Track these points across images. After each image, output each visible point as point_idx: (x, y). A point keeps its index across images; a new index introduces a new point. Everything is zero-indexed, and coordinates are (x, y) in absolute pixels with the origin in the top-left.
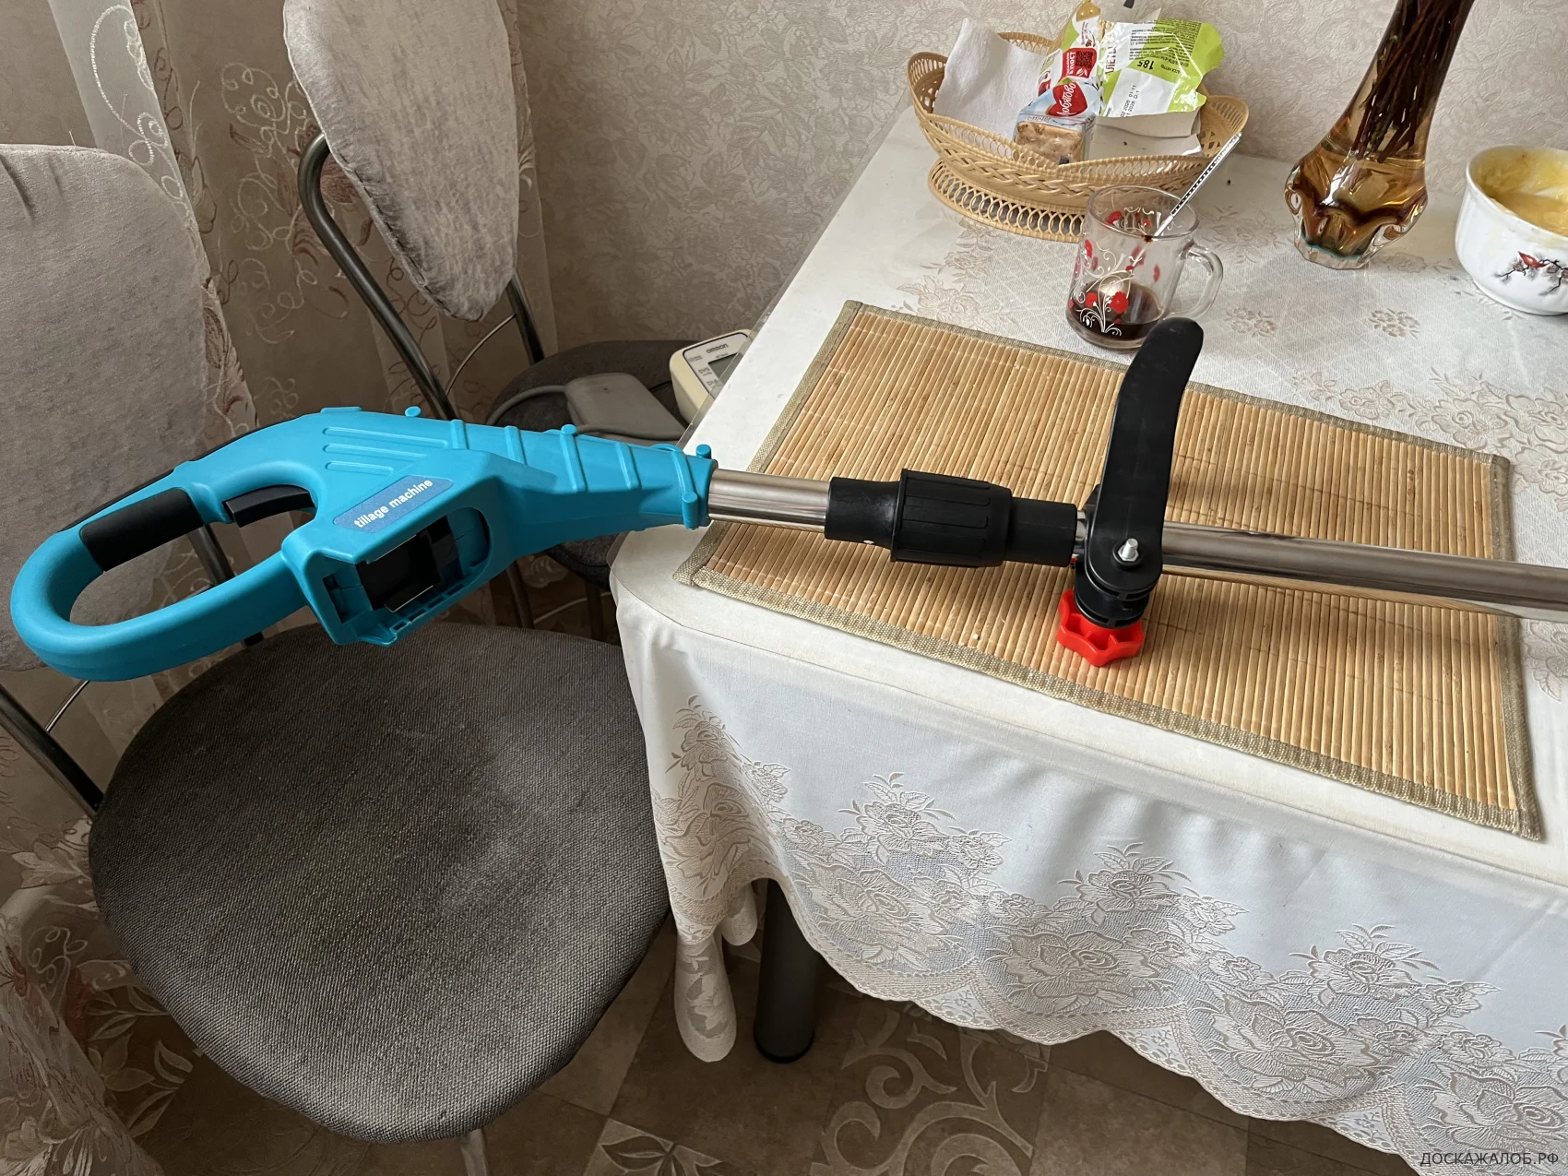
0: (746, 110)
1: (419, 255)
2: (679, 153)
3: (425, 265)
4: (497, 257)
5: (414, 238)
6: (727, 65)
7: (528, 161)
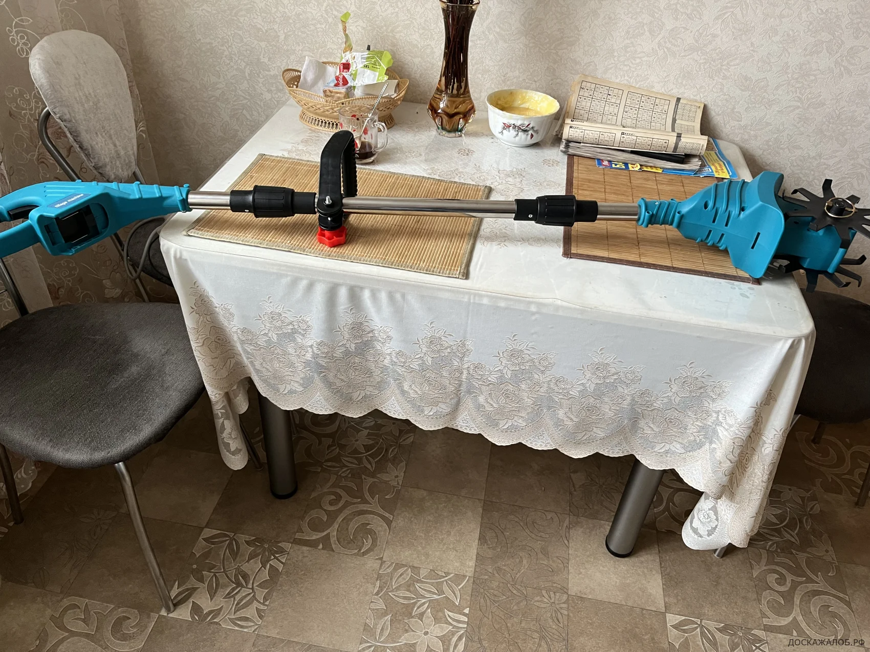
0: (234, 101)
1: (89, 152)
2: (211, 122)
3: (92, 156)
4: (127, 159)
5: (85, 145)
6: (224, 83)
7: (142, 127)
